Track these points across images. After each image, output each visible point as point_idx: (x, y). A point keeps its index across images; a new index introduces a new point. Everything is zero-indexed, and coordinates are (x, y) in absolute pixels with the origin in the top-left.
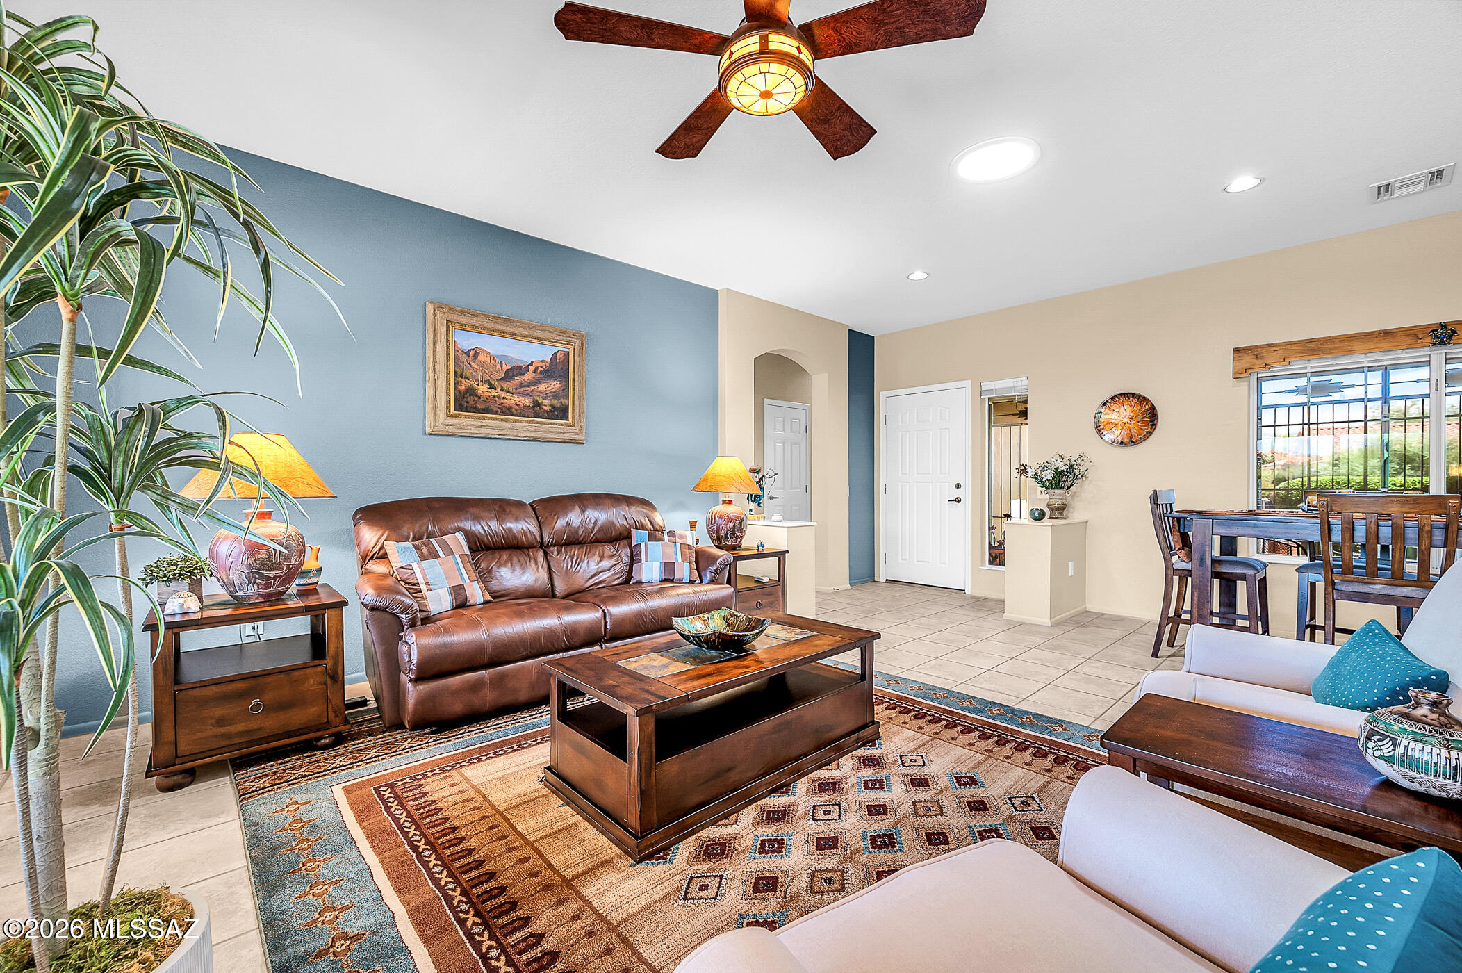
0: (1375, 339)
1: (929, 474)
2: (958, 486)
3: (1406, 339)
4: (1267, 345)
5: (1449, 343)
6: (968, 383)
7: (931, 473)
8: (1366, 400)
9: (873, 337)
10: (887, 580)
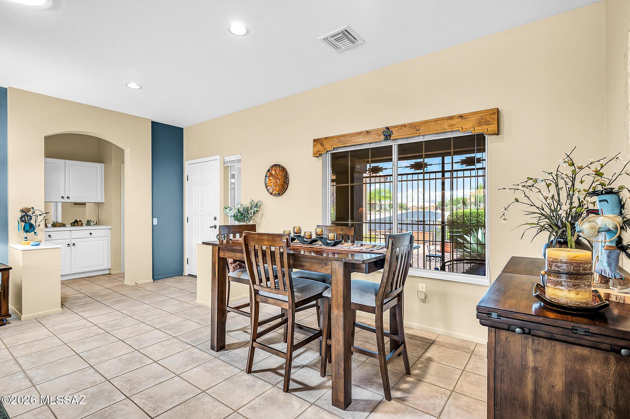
0: (364, 136)
1: (204, 211)
2: (215, 219)
3: (375, 136)
4: (325, 138)
5: (390, 139)
6: (218, 157)
7: (205, 210)
8: (370, 177)
9: (183, 128)
10: (189, 274)
